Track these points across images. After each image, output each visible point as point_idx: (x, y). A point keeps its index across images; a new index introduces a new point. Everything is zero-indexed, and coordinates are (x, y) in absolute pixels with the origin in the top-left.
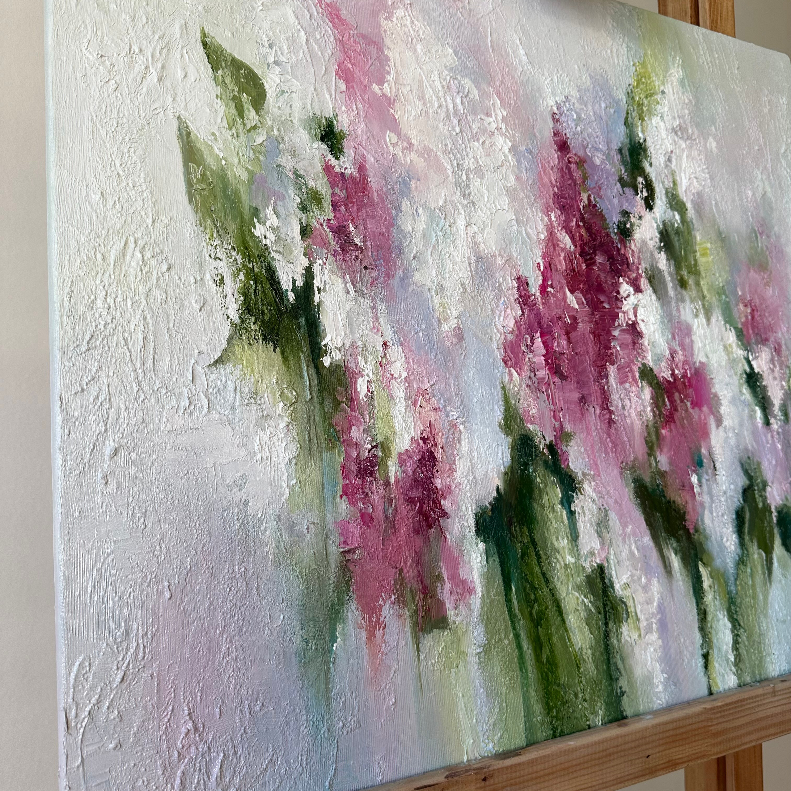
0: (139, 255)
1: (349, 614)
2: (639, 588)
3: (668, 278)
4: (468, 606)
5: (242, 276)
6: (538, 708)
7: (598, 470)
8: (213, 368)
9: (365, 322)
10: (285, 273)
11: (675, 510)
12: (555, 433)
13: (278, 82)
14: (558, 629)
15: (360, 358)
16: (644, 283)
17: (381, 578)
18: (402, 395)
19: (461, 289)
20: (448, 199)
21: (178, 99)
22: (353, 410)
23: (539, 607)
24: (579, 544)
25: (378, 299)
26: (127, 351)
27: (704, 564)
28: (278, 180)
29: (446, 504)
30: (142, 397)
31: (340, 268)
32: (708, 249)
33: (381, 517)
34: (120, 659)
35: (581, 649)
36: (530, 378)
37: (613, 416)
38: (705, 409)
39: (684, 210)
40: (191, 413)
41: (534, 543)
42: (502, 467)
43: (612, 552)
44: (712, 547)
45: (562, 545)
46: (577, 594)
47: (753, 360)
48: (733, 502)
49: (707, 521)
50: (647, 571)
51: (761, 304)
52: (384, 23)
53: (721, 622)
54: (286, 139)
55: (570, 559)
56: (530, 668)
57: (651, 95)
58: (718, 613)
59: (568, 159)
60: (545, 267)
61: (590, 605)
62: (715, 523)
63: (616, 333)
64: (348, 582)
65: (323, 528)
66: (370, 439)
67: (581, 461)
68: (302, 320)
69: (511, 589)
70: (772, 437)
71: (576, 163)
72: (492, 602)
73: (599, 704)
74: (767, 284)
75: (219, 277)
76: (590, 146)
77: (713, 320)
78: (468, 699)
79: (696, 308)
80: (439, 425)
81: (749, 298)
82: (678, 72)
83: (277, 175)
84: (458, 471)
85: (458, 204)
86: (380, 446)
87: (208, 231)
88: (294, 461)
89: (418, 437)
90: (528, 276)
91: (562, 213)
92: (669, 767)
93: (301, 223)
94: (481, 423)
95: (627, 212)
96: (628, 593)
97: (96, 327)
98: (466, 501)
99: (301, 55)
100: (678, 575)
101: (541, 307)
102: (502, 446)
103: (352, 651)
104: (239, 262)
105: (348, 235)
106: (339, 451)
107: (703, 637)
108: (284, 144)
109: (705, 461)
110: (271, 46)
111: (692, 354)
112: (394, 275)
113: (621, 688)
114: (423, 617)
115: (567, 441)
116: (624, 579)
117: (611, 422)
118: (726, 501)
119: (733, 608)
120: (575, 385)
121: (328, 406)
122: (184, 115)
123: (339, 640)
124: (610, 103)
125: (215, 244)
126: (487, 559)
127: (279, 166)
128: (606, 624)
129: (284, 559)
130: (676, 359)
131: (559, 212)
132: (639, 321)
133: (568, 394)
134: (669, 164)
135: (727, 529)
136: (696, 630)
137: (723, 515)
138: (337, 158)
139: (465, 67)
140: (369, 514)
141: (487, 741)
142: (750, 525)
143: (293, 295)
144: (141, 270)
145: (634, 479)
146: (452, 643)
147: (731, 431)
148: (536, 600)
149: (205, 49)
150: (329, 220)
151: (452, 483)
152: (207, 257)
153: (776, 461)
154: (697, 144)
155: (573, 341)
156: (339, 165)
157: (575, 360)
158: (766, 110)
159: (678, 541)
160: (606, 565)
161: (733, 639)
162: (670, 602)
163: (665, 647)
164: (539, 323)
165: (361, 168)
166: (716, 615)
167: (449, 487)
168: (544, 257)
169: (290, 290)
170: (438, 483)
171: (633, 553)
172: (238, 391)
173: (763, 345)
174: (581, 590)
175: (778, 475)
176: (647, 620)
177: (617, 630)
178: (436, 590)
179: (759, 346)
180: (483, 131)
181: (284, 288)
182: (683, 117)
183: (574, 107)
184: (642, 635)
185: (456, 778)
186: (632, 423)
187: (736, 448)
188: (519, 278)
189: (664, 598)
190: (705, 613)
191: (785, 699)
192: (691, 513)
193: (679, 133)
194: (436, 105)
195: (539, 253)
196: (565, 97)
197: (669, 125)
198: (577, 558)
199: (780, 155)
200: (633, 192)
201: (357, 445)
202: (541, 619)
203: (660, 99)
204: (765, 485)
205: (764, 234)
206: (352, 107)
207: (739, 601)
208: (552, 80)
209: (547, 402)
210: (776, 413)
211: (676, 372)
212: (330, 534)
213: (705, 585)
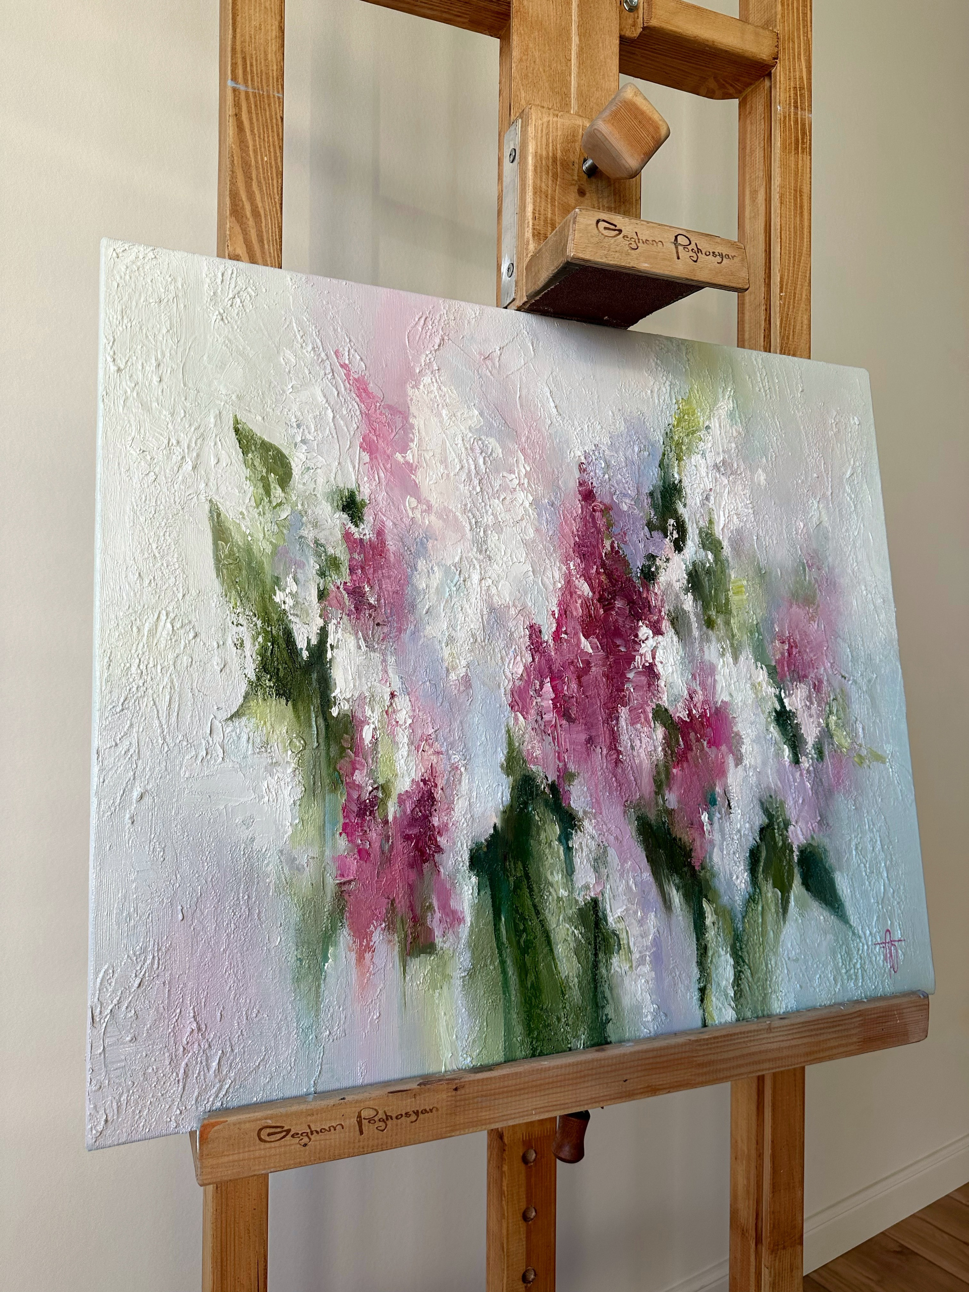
0: (169, 626)
1: (341, 939)
2: (633, 921)
3: (693, 619)
4: (457, 935)
5: (260, 639)
6: (519, 1029)
7: (601, 809)
8: (230, 722)
9: (375, 675)
10: (301, 634)
11: (680, 847)
12: (558, 774)
13: (304, 459)
14: (545, 957)
15: (367, 708)
16: (665, 625)
17: (373, 908)
18: (406, 740)
19: (472, 640)
20: (464, 555)
21: (210, 484)
22: (356, 754)
23: (527, 936)
24: (575, 879)
25: (389, 653)
26: (155, 710)
27: (709, 901)
28: (299, 550)
29: (442, 841)
30: (166, 749)
31: (353, 627)
32: (744, 586)
33: (378, 852)
34: (138, 968)
35: (567, 977)
37: (621, 756)
38: (724, 748)
39: (719, 549)
40: (208, 761)
41: (527, 877)
42: (501, 806)
43: (608, 887)
44: (720, 884)
45: (556, 879)
46: (567, 926)
47: (785, 697)
48: (747, 840)
49: (716, 858)
50: (645, 905)
51: (802, 640)
52: (410, 392)
53: (723, 958)
54: (310, 512)
55: (563, 893)
56: (514, 992)
57: (693, 432)
58: (720, 949)
59: (593, 508)
60: (560, 615)
61: (580, 936)
62: (725, 861)
63: (631, 675)
64: (342, 910)
65: (322, 862)
66: (372, 781)
67: (583, 800)
68: (315, 676)
69: (500, 919)
70: (801, 775)
71: (601, 511)
72: (480, 930)
73: (582, 1029)
74: (812, 619)
75: (240, 641)
76: (618, 493)
77: (742, 658)
78: (450, 1017)
79: (722, 647)
80: (439, 768)
81: (787, 634)
82: (727, 404)
83: (298, 546)
84: (456, 810)
85: (474, 560)
86: (380, 788)
87: (232, 600)
88: (298, 803)
89: (418, 779)
90: (541, 624)
91: (582, 562)
92: (647, 1092)
93: (318, 588)
94: (483, 766)
95: (653, 556)
96: (621, 926)
97: (130, 690)
98: (462, 838)
99: (327, 432)
100: (679, 910)
101: (553, 654)
102: (502, 786)
103: (342, 970)
104: (258, 627)
105: (363, 595)
106: (341, 794)
107: (700, 972)
108: (307, 516)
109: (719, 799)
110: (299, 426)
111: (714, 693)
112: (405, 630)
113: (607, 1015)
114: (411, 943)
115: (570, 781)
116: (619, 912)
117: (618, 762)
118: (740, 839)
119: (738, 944)
120: (583, 727)
121: (334, 752)
122: (216, 498)
123: (330, 960)
124: (645, 446)
125: (238, 611)
126: (479, 891)
127: (301, 537)
128: (596, 955)
129: (283, 889)
130: (695, 699)
131: (579, 561)
132: (656, 663)
133: (574, 736)
134: (707, 503)
135: (738, 867)
136: (694, 964)
137: (734, 853)
138: (357, 526)
139: (491, 426)
140: (367, 851)
141: (465, 1055)
142: (764, 863)
143: (307, 652)
144: (171, 639)
145: (638, 817)
146: (438, 967)
147: (752, 770)
148: (525, 930)
149: (236, 435)
150: (345, 583)
151: (449, 821)
152: (230, 624)
153: (803, 800)
154: (742, 478)
155: (584, 684)
156: (359, 531)
157: (586, 703)
158: (831, 433)
159: (681, 878)
160: (600, 899)
161: (735, 975)
162: (667, 937)
163: (659, 979)
164: (550, 668)
165: (380, 533)
166: (718, 952)
167: (446, 825)
168: (559, 605)
169: (304, 649)
170: (435, 821)
171: (631, 889)
172: (251, 741)
173: (800, 682)
174: (572, 922)
175: (804, 814)
176: (640, 952)
177: (607, 961)
178: (426, 919)
179: (795, 683)
180: (504, 488)
181: (299, 647)
182: (729, 451)
183: (604, 454)
184: (634, 966)
185: (428, 1086)
186: (641, 762)
187: (757, 787)
188: (531, 627)
189: (661, 932)
190: (705, 948)
191: (783, 1036)
192: (699, 850)
193: (722, 469)
194: (458, 467)
195: (555, 601)
196: (595, 445)
197: (710, 462)
198: (571, 892)
199: (845, 480)
200: (661, 535)
201: (359, 787)
202: (528, 948)
203: (704, 435)
204: (787, 824)
205: (815, 567)
206: (374, 477)
207: (746, 938)
208: (582, 429)
209: (552, 744)
210: (808, 751)
211: (694, 712)
212: (327, 867)
213: (708, 922)
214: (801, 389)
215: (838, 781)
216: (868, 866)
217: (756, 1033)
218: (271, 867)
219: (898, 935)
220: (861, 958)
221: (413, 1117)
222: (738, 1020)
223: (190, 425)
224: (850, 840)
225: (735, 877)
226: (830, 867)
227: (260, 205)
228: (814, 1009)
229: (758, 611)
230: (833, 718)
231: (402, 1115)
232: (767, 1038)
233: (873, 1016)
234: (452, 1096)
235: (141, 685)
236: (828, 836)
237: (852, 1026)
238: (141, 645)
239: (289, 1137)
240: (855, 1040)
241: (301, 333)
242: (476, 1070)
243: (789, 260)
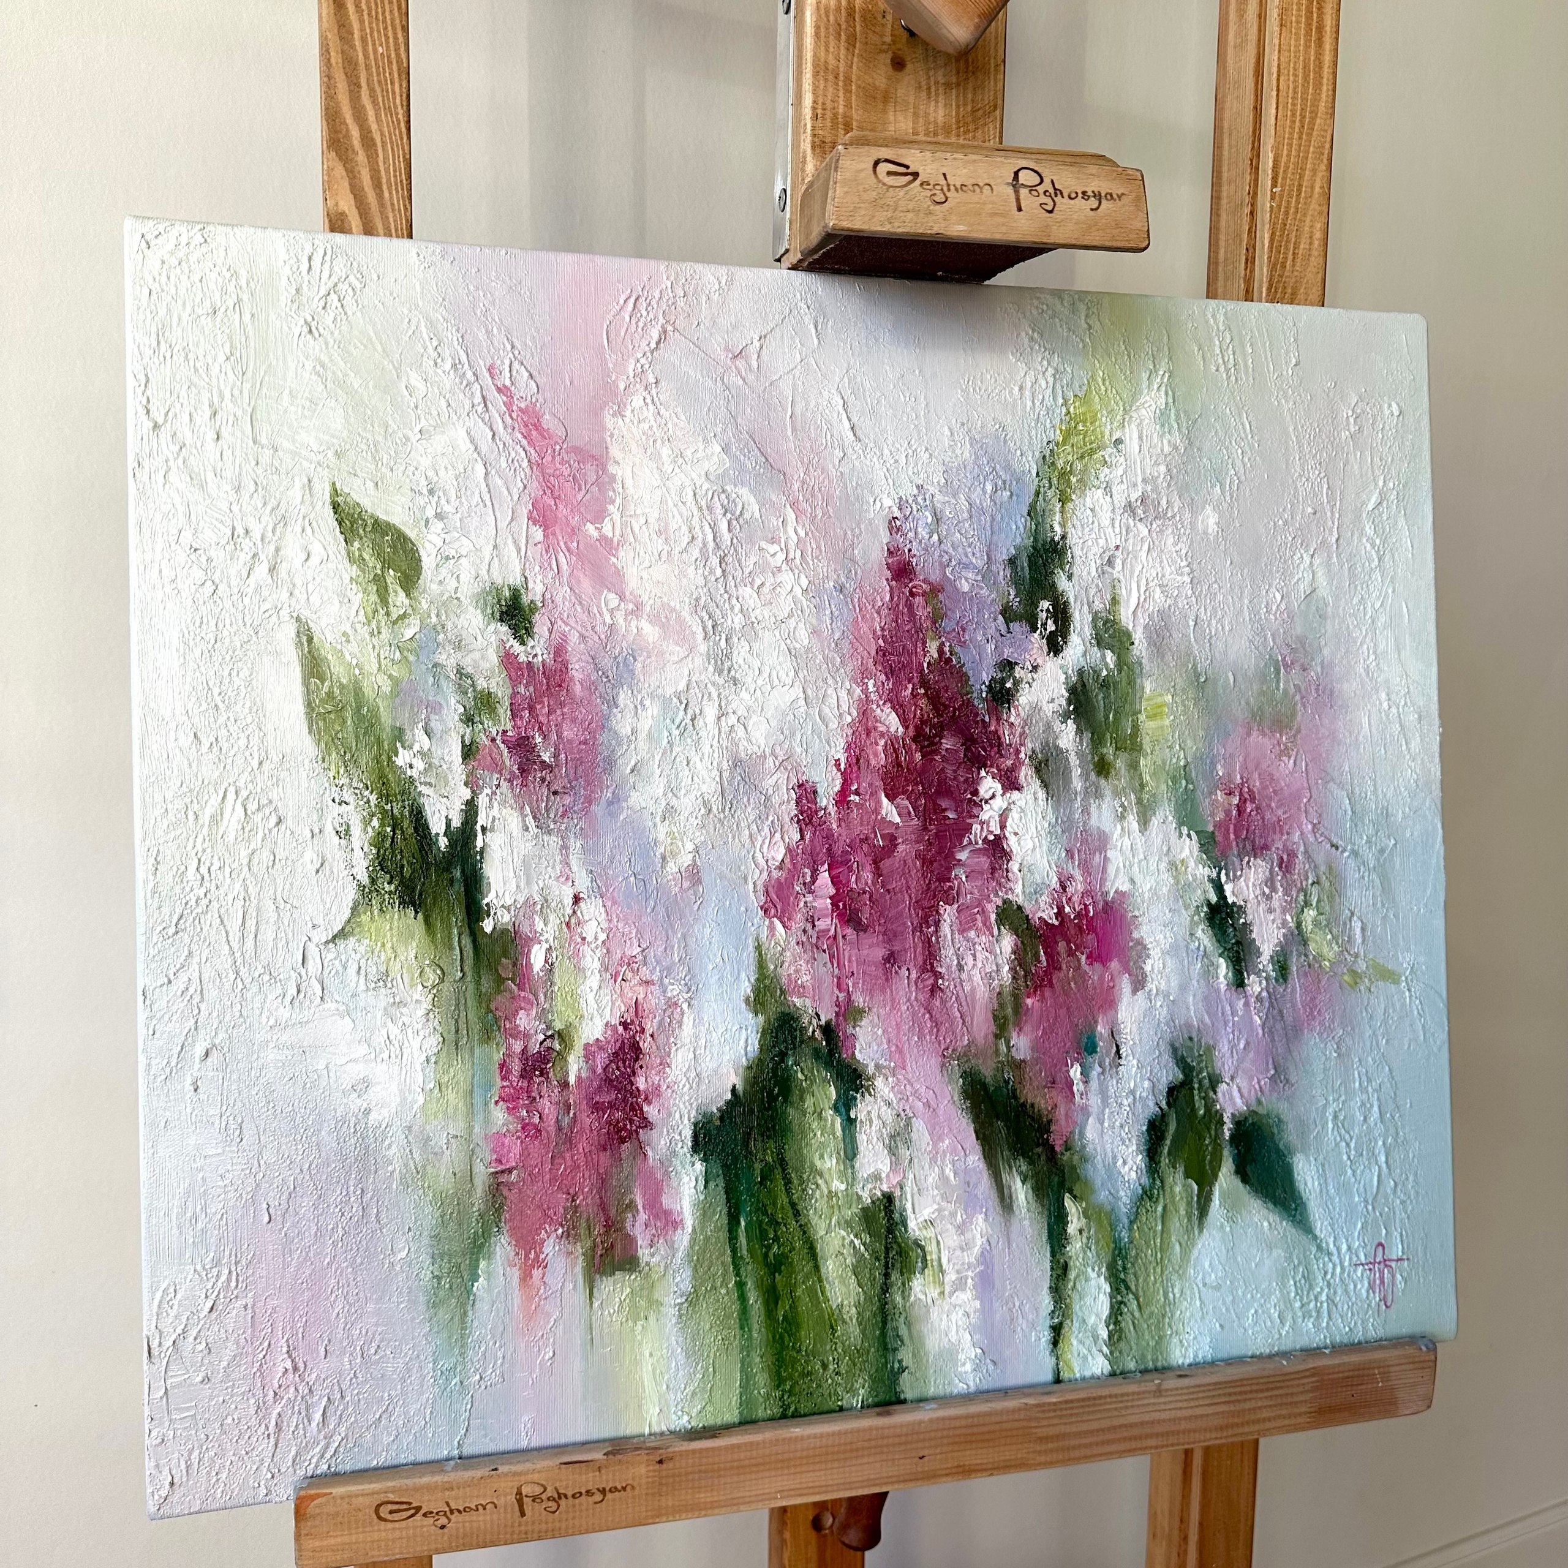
0: (240, 810)
1: (498, 1248)
2: (950, 1227)
3: (1074, 760)
4: (671, 1244)
5: (375, 823)
6: (763, 1378)
7: (904, 1061)
8: (331, 945)
10: (436, 812)
11: (1033, 1119)
12: (837, 1009)
13: (440, 544)
14: (807, 1277)
15: (537, 919)
16: (1026, 774)
17: (545, 1207)
18: (597, 965)
19: (703, 811)
20: (693, 680)
21: (296, 592)
22: (521, 987)
23: (779, 1248)
24: (857, 1165)
25: (572, 835)
26: (223, 932)
27: (1075, 1197)
28: (433, 685)
29: (650, 1110)
30: (240, 986)
31: (517, 798)
32: (1166, 705)
33: (552, 1130)
34: (209, 1286)
35: (840, 1306)
36: (805, 931)
37: (940, 981)
38: (1114, 965)
39: (1127, 645)
40: (301, 1003)
41: (782, 1162)
42: (744, 1059)
43: (911, 1176)
44: (1096, 1172)
45: (828, 1165)
46: (843, 1233)
47: (1226, 882)
48: (1145, 1106)
49: (1091, 1132)
50: (969, 1203)
51: (1265, 788)
52: (609, 422)
53: (1093, 1283)
54: (449, 626)
55: (839, 1186)
56: (756, 1326)
57: (1092, 452)
58: (1089, 1270)
59: (910, 591)
60: (849, 765)
61: (862, 1248)
62: (1106, 1138)
63: (963, 856)
64: (499, 1211)
65: (468, 1141)
66: (544, 1026)
67: (875, 1048)
68: (457, 874)
69: (739, 1223)
70: (1247, 1004)
71: (924, 594)
72: (707, 1239)
73: (861, 1381)
74: (1285, 752)
75: (344, 827)
76: (954, 563)
77: (1155, 822)
78: (658, 1361)
80: (649, 1005)
81: (1238, 780)
82: (1157, 398)
83: (432, 679)
84: (673, 1066)
85: (709, 685)
86: (556, 1036)
87: (333, 767)
88: (433, 1059)
89: (615, 1021)
90: (817, 780)
91: (888, 679)
92: (957, 1473)
93: (463, 742)
94: (716, 1000)
95: (1009, 663)
96: (930, 1233)
97: (186, 904)
98: (682, 1106)
99: (477, 495)
100: (1024, 1211)
101: (834, 826)
102: (746, 1030)
103: (499, 1292)
104: (372, 804)
105: (532, 749)
106: (497, 1045)
107: (1055, 1302)
108: (445, 633)
109: (1101, 1044)
110: (431, 492)
111: (1103, 880)
112: (598, 799)
113: (900, 1362)
114: (602, 1255)
115: (855, 1020)
116: (927, 1213)
117: (935, 989)
118: (1133, 1105)
119: (1120, 1263)
120: (881, 937)
121: (486, 984)
122: (305, 614)
123: (481, 1279)
124: (1004, 482)
125: (341, 783)
126: (707, 1182)
127: (435, 665)
128: (887, 1275)
129: (413, 1180)
130: (1071, 890)
131: (883, 677)
132: (1007, 834)
133: (865, 953)
134: (1110, 570)
135: (1127, 1147)
136: (1045, 1291)
137: (1122, 1126)
138: (523, 643)
139: (743, 468)
140: (536, 1127)
141: (680, 1413)
142: (1172, 1141)
143: (446, 840)
144: (243, 828)
145: (965, 1072)
146: (641, 1290)
148: (776, 1239)
149: (335, 513)
150: (505, 732)
151: (662, 1083)
152: (330, 802)
153: (1247, 1044)
154: (1174, 524)
155: (885, 872)
156: (525, 651)
157: (886, 901)
158: (1345, 434)
159: (1031, 1162)
160: (897, 1193)
161: (1112, 1307)
162: (1003, 1249)
163: (986, 1312)
164: (829, 849)
165: (559, 652)
166: (1085, 1273)
167: (657, 1088)
168: (848, 749)
169: (442, 834)
170: (641, 1083)
171: (947, 1179)
172: (363, 972)
173: (1255, 857)
174: (852, 1227)
175: (1247, 1064)
176: (958, 1272)
177: (903, 1284)
178: (623, 1221)
179: (1247, 859)
180: (761, 568)
181: (434, 832)
182: (1154, 479)
183: (932, 501)
184: (946, 1292)
185: (620, 1457)
186: (973, 990)
187: (1167, 1024)
188: (800, 786)
189: (993, 1244)
190: (1065, 1268)
191: (1181, 1401)
192: (1063, 1122)
193: (1140, 512)
194: (686, 540)
195: (841, 743)
196: (917, 487)
197: (1120, 499)
198: (851, 1184)
199: (1364, 515)
200: (1026, 628)
201: (526, 1036)
202: (781, 1264)
203: (1110, 456)
204: (1215, 1081)
205: (1297, 666)
206: (550, 564)
207: (1133, 1253)
208: (896, 461)
209: (829, 965)
210: (1261, 967)
211: (1067, 909)
212: (477, 1150)
213: (1072, 1229)
214: (1294, 361)
215: (1311, 1013)
216: (1352, 1145)
217: (1136, 1397)
218: (394, 1150)
219: (1397, 1251)
220: (1329, 1285)
221: (598, 1497)
222: (1113, 1374)
223: (265, 504)
224: (1325, 1106)
225: (1120, 1162)
226: (1287, 1147)
227: (374, 127)
228: (1240, 1360)
229: (1189, 743)
230: (1310, 914)
231: (581, 1494)
232: (1154, 1404)
233: (1336, 1376)
234: (654, 1471)
235: (202, 896)
236: (1288, 1099)
237: (1301, 1389)
238: (200, 839)
239: (419, 1517)
240: (1303, 1409)
241: (435, 343)
242: (694, 1434)
243: (1292, 128)
